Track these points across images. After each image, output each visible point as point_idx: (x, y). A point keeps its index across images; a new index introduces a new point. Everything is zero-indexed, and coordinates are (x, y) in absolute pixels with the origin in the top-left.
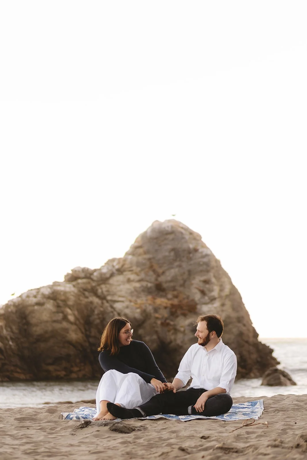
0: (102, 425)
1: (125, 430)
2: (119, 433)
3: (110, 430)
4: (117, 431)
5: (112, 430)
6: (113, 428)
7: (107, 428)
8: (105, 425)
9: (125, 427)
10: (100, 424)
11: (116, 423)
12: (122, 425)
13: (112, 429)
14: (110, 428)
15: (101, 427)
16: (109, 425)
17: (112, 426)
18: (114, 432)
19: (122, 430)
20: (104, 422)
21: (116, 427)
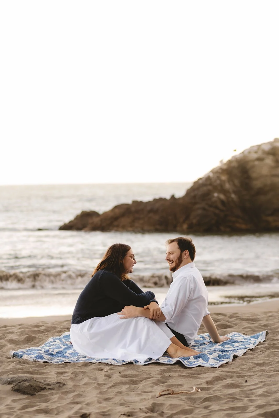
0: (6, 384)
1: (28, 391)
2: (21, 394)
3: (12, 390)
4: (19, 392)
5: (14, 391)
6: (16, 387)
7: (10, 387)
8: (10, 383)
9: (31, 386)
10: (4, 381)
11: (22, 381)
12: (28, 384)
13: (14, 389)
14: (13, 387)
15: (4, 385)
16: (13, 384)
17: (16, 385)
18: (17, 392)
19: (24, 391)
20: (9, 380)
21: (19, 386)
